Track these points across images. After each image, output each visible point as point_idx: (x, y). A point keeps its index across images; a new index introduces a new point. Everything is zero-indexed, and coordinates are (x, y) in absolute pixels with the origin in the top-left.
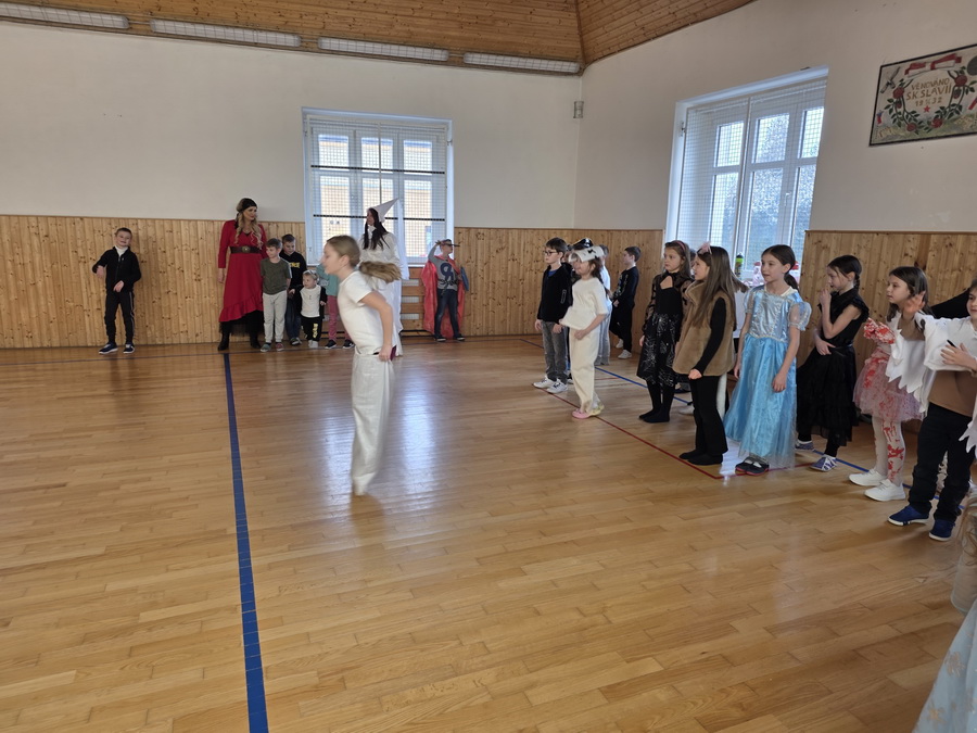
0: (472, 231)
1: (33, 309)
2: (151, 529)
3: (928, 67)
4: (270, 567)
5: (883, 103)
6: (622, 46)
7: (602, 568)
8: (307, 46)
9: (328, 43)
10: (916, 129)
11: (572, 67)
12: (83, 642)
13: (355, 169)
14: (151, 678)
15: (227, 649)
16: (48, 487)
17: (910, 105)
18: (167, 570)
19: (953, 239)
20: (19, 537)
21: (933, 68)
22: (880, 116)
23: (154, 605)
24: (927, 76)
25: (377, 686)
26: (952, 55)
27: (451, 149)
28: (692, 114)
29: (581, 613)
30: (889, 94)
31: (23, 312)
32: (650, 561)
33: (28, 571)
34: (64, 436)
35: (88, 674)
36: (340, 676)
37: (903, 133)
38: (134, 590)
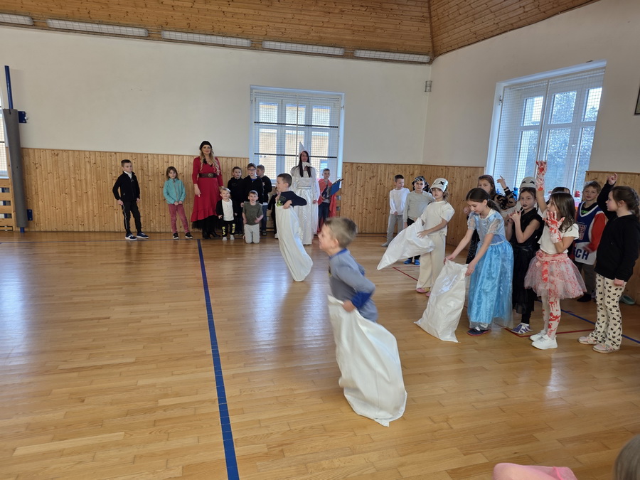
0: (355, 165)
1: (85, 208)
2: (161, 348)
4: (234, 376)
6: (460, 45)
7: (445, 392)
8: (256, 46)
9: (268, 44)
11: (425, 58)
12: (127, 415)
13: (281, 124)
14: (168, 440)
15: (211, 426)
16: (99, 319)
18: (172, 375)
20: (85, 349)
23: (166, 396)
25: (304, 457)
27: (343, 112)
28: (507, 91)
29: (432, 421)
31: (79, 209)
32: (477, 390)
33: (92, 370)
34: (107, 287)
35: (132, 435)
36: (281, 448)
38: (154, 385)
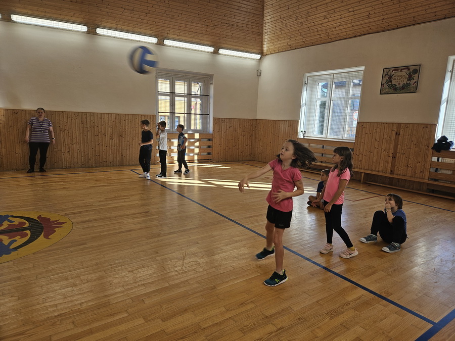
0: (220, 119)
3: (399, 71)
5: (384, 81)
8: (159, 43)
9: (168, 42)
10: (395, 90)
17: (394, 82)
19: (409, 125)
21: (401, 71)
22: (383, 85)
24: (399, 73)
26: (407, 68)
28: (309, 78)
30: (387, 78)
37: (391, 91)
